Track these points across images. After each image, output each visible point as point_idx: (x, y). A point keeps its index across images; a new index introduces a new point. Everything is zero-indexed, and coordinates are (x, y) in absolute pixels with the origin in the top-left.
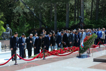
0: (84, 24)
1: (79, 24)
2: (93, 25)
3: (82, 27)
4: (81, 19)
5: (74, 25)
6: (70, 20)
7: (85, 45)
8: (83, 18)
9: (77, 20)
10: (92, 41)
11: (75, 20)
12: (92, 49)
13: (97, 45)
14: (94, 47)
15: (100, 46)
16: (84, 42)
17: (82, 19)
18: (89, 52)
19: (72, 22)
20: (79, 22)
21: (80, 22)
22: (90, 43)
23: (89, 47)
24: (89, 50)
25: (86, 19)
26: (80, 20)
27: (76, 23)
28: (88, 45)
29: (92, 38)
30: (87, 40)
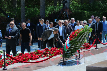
0: (70, 10)
1: (62, 10)
2: (86, 12)
3: (66, 15)
5: (54, 13)
6: (46, 5)
7: (73, 45)
8: (68, 0)
9: (58, 4)
10: (83, 38)
11: (55, 5)
12: (83, 50)
13: (91, 45)
14: (88, 47)
15: (97, 46)
16: (70, 40)
17: (66, 2)
18: (79, 55)
19: (50, 8)
20: (61, 7)
21: (63, 7)
22: (81, 41)
23: (78, 48)
24: (79, 53)
25: (74, 2)
26: (64, 4)
27: (57, 9)
28: (77, 44)
29: (84, 32)
30: (76, 36)
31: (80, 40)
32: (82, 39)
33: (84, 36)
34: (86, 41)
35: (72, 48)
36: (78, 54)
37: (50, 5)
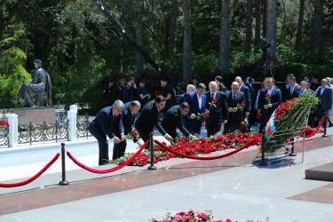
0: (275, 61)
1: (262, 61)
2: (305, 66)
3: (268, 71)
4: (265, 47)
5: (245, 65)
6: (231, 50)
7: (281, 129)
8: (272, 43)
9: (253, 50)
10: (301, 115)
11: (247, 50)
12: (301, 139)
13: (315, 129)
14: (309, 133)
15: (325, 132)
16: (277, 118)
17: (269, 46)
18: (293, 148)
19: (238, 56)
20: (259, 55)
21: (263, 55)
22: (297, 121)
23: (291, 135)
24: (292, 144)
25: (282, 46)
26: (265, 50)
27: (252, 59)
28: (290, 127)
29: (304, 105)
30: (287, 112)
31: (295, 119)
32: (298, 118)
33: (303, 112)
34: (306, 121)
35: (281, 133)
36: (291, 146)
37: (236, 50)
